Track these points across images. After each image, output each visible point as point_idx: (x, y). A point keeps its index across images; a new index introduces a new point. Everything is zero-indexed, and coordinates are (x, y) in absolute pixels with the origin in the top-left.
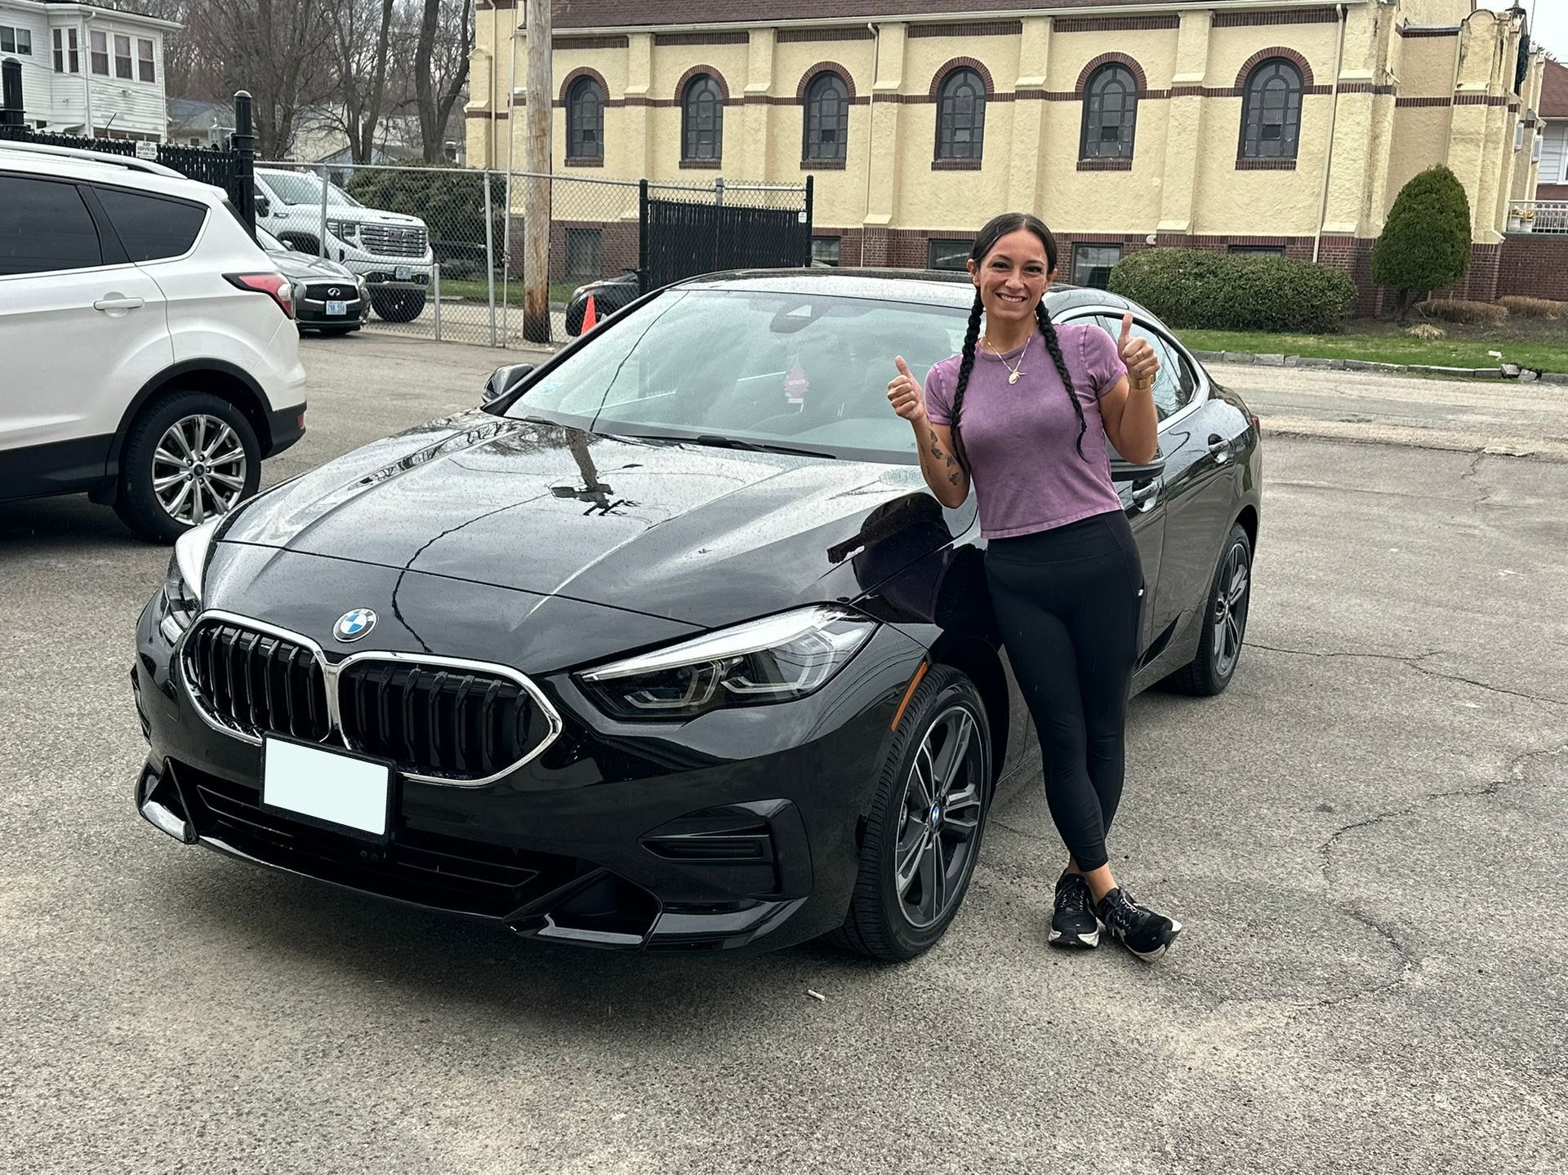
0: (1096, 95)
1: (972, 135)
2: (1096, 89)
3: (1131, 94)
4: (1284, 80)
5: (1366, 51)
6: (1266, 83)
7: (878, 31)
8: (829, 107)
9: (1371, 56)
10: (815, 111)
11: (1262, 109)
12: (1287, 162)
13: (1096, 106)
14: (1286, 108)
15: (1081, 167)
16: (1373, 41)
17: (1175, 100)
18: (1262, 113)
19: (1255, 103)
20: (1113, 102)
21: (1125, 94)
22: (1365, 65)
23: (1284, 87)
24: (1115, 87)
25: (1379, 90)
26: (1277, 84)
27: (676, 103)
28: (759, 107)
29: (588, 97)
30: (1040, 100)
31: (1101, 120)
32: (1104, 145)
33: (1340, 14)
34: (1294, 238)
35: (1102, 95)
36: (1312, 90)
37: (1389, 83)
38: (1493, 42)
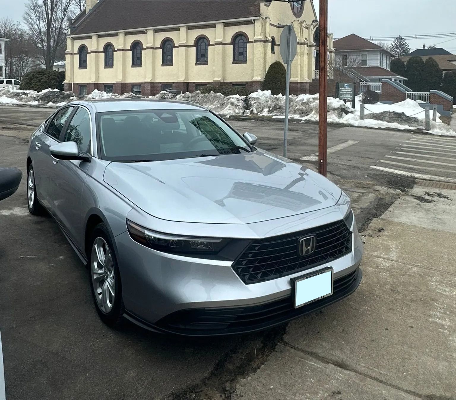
0: (199, 46)
1: (171, 57)
2: (199, 44)
3: (207, 45)
4: (243, 40)
5: (260, 31)
6: (239, 41)
7: (147, 31)
8: (138, 51)
9: (262, 33)
10: (135, 53)
11: (238, 48)
12: (245, 61)
13: (199, 49)
14: (244, 48)
15: (196, 64)
16: (262, 29)
17: (216, 46)
18: (238, 49)
19: (236, 47)
20: (203, 47)
21: (206, 45)
22: (261, 35)
23: (243, 42)
24: (203, 43)
25: (266, 41)
26: (241, 41)
27: (103, 52)
28: (120, 52)
29: (85, 52)
30: (185, 47)
31: (201, 52)
32: (202, 58)
33: (253, 22)
34: (248, 82)
35: (200, 46)
36: (249, 42)
37: (267, 39)
38: (299, 28)
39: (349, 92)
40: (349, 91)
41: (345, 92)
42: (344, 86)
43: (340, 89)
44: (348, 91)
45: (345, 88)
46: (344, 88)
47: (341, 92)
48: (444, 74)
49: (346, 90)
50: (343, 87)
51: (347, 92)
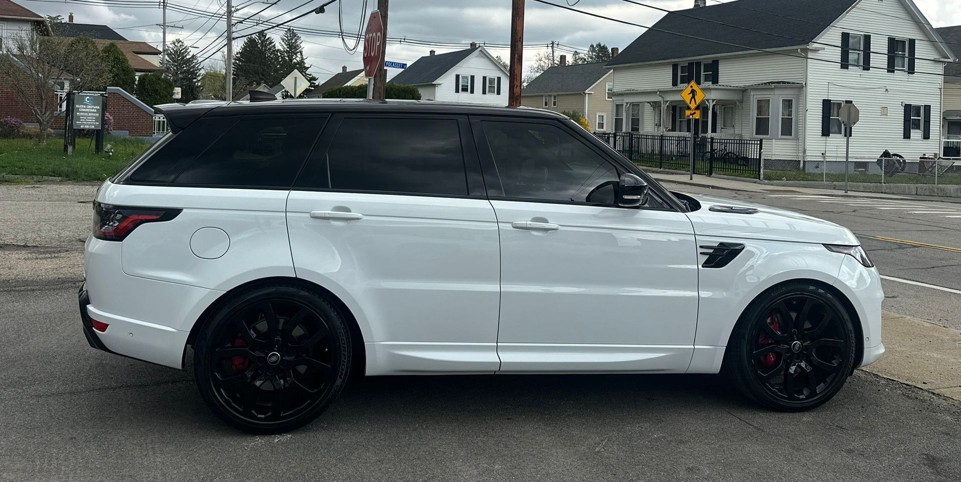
39: (92, 114)
40: (93, 110)
41: (86, 114)
42: (84, 101)
43: (77, 106)
44: (91, 111)
45: (86, 105)
46: (84, 105)
47: (78, 114)
48: (137, 78)
49: (88, 110)
50: (82, 102)
51: (90, 114)
